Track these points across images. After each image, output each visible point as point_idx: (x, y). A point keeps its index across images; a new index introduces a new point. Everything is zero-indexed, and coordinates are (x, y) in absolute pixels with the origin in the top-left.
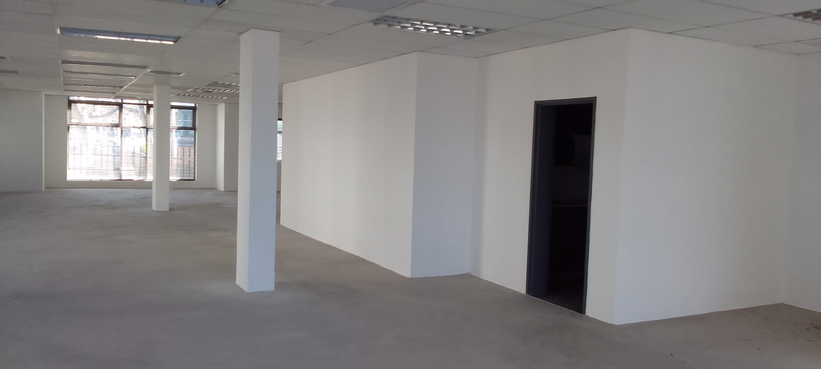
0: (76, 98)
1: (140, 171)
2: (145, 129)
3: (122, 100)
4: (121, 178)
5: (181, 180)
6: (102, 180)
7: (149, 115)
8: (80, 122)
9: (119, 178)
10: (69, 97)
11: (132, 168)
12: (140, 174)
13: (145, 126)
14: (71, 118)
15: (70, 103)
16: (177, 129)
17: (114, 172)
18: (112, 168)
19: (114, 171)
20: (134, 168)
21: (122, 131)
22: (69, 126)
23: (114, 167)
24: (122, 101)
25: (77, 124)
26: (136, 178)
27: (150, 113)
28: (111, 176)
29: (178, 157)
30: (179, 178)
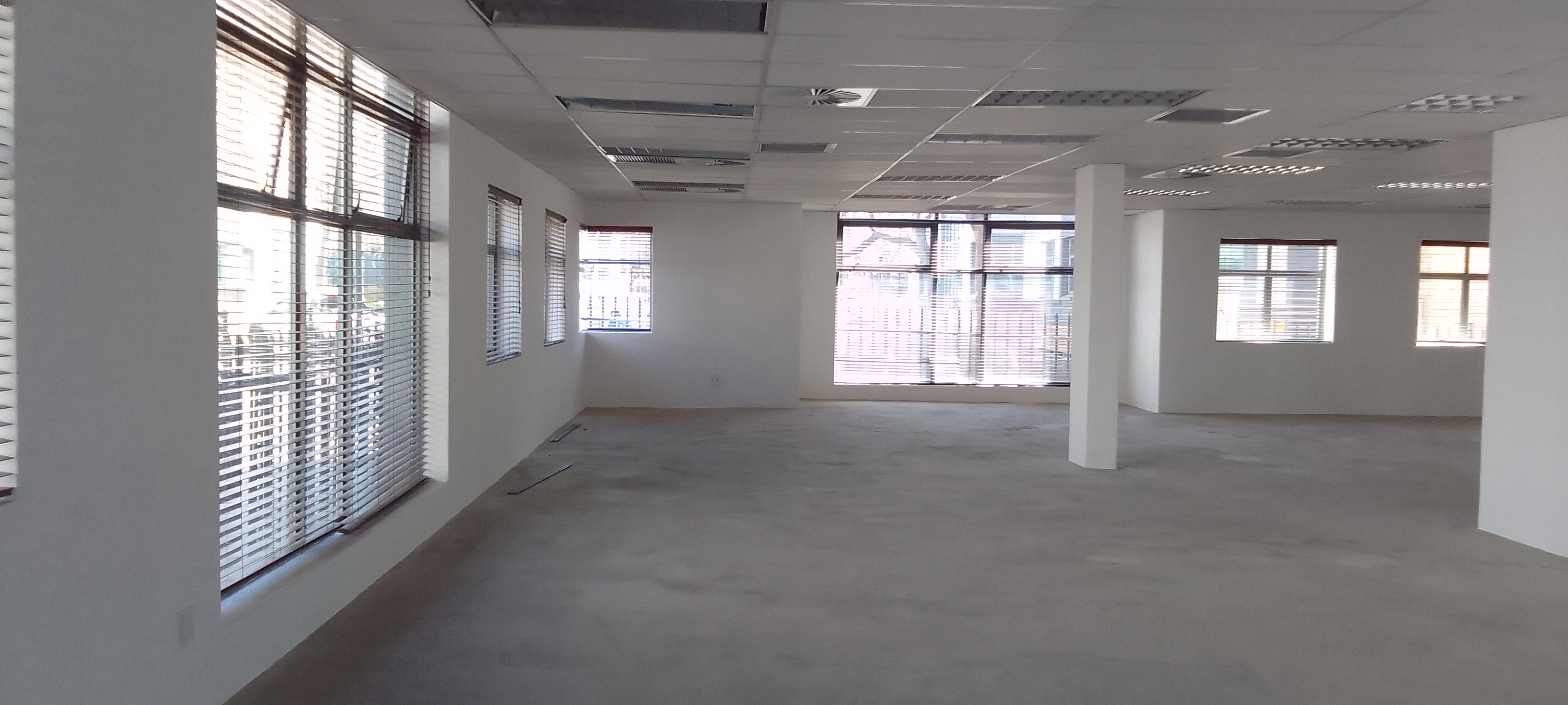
0: (849, 216)
1: (970, 365)
2: (980, 276)
3: (937, 214)
4: (932, 381)
5: (1052, 385)
6: (897, 384)
7: (990, 244)
8: (857, 264)
9: (925, 380)
10: (839, 215)
11: (955, 359)
12: (969, 374)
13: (981, 268)
14: (842, 257)
15: (842, 224)
16: (1046, 273)
17: (921, 367)
18: (916, 358)
19: (919, 365)
20: (959, 359)
21: (935, 281)
22: (838, 273)
23: (921, 357)
24: (937, 218)
25: (852, 268)
26: (962, 379)
27: (990, 241)
28: (915, 377)
29: (1045, 333)
30: (1048, 381)
